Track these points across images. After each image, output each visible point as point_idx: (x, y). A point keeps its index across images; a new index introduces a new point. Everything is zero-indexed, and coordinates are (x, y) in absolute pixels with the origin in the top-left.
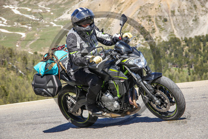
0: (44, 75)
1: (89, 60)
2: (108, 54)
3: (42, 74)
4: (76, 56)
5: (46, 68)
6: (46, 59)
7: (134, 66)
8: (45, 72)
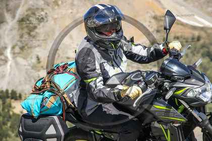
0: (39, 117)
1: (119, 93)
2: (150, 82)
3: (36, 115)
4: (96, 86)
5: (42, 106)
6: (40, 89)
7: (196, 99)
8: (41, 112)
